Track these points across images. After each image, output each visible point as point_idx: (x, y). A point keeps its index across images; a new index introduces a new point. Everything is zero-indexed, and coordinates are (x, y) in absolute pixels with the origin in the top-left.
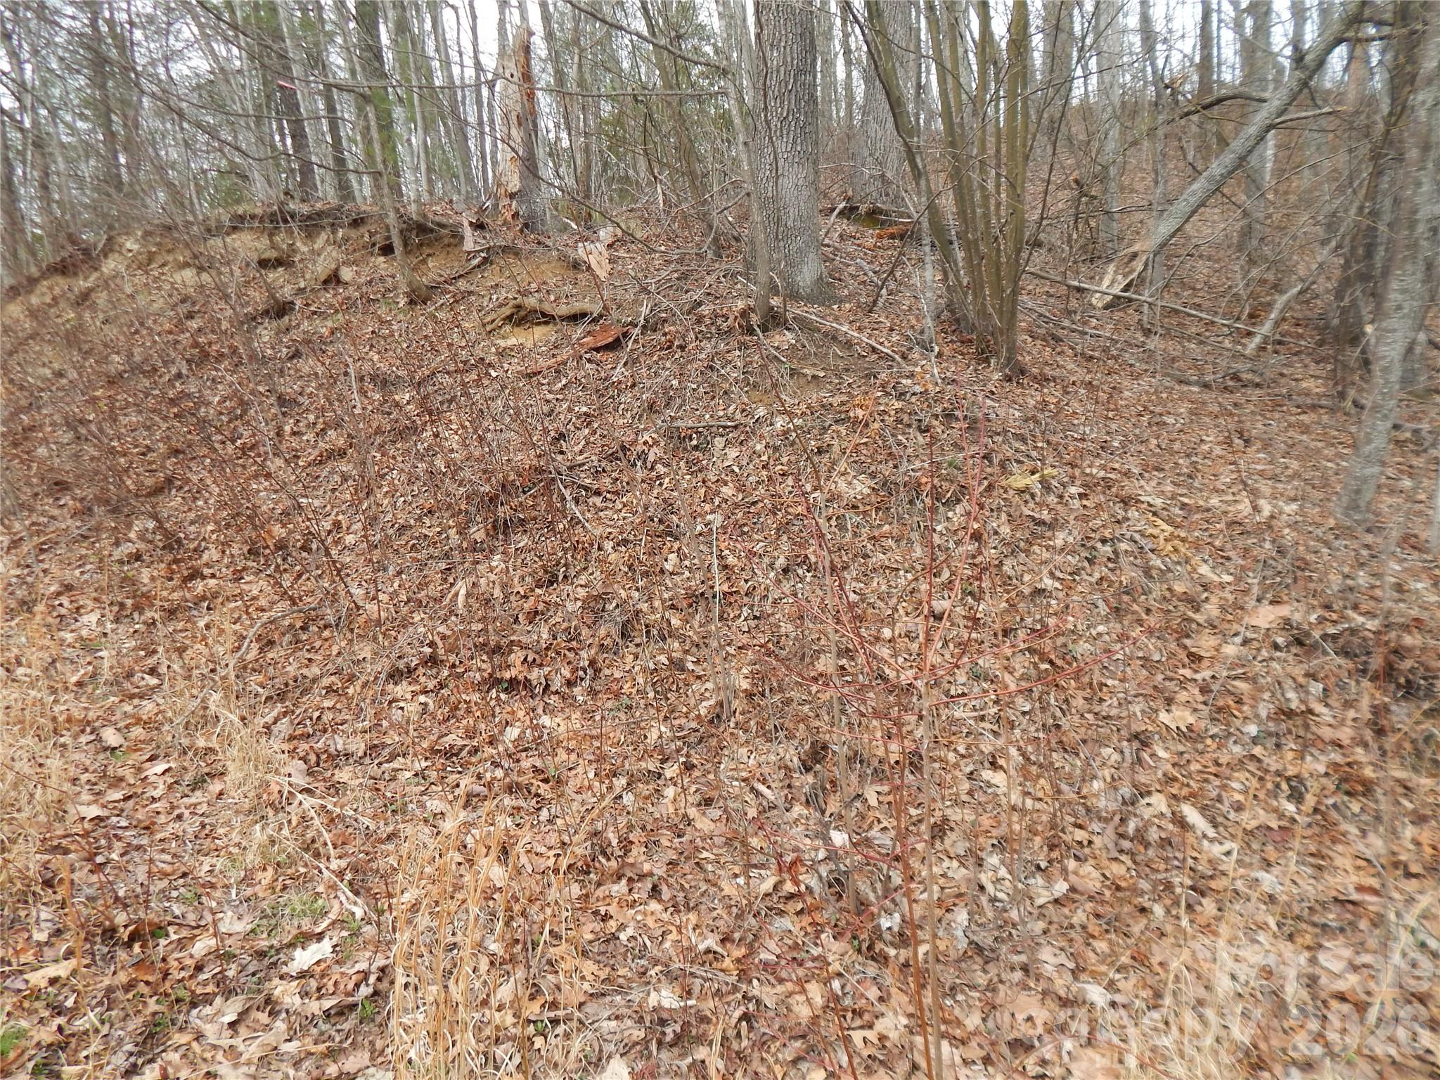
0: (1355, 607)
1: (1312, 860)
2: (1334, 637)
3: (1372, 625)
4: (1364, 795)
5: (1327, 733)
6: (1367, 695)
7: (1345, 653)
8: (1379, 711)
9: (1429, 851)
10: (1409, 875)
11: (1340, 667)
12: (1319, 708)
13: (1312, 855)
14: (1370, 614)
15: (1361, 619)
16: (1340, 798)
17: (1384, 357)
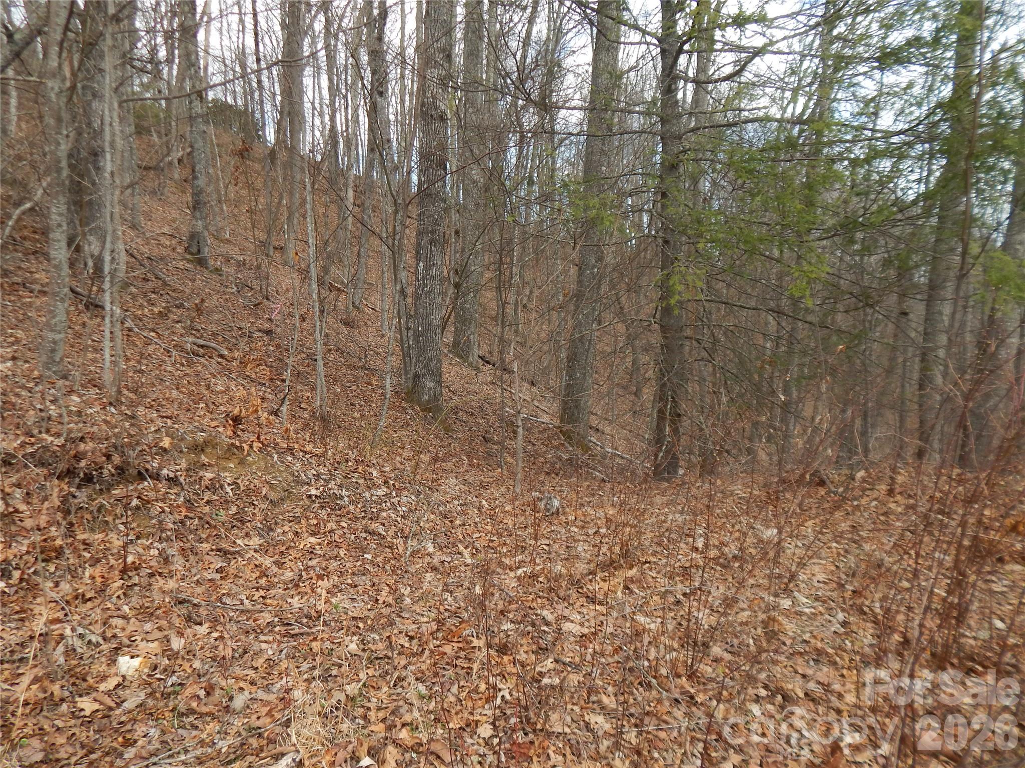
0: (48, 431)
1: (16, 617)
2: (32, 455)
3: (60, 441)
4: (57, 558)
5: (29, 523)
6: (56, 490)
7: (41, 464)
8: (65, 500)
9: (100, 580)
10: (86, 601)
11: (38, 474)
12: (22, 507)
13: (17, 613)
14: (58, 435)
15: (50, 439)
16: (40, 565)
17: (55, 259)
